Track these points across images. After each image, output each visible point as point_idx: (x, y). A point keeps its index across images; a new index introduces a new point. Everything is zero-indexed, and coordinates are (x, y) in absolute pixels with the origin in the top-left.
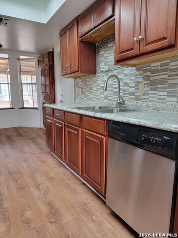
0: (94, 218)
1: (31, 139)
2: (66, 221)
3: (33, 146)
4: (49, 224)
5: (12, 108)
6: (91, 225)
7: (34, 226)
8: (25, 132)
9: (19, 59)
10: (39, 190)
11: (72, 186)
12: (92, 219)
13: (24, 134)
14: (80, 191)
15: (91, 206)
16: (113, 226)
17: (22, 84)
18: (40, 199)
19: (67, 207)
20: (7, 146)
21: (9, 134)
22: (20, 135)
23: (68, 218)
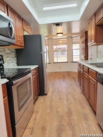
0: (88, 122)
1: (74, 78)
2: (73, 118)
3: (73, 81)
4: (66, 116)
5: (67, 62)
6: (84, 124)
7: (59, 114)
8: (72, 74)
9: (72, 37)
10: (67, 102)
11: (84, 105)
12: (86, 122)
13: (71, 75)
14: (87, 108)
15: (89, 117)
16: (97, 129)
17: (72, 50)
18: (66, 105)
19: (77, 113)
20: (62, 80)
21: (64, 74)
22: (69, 76)
23: (75, 117)
